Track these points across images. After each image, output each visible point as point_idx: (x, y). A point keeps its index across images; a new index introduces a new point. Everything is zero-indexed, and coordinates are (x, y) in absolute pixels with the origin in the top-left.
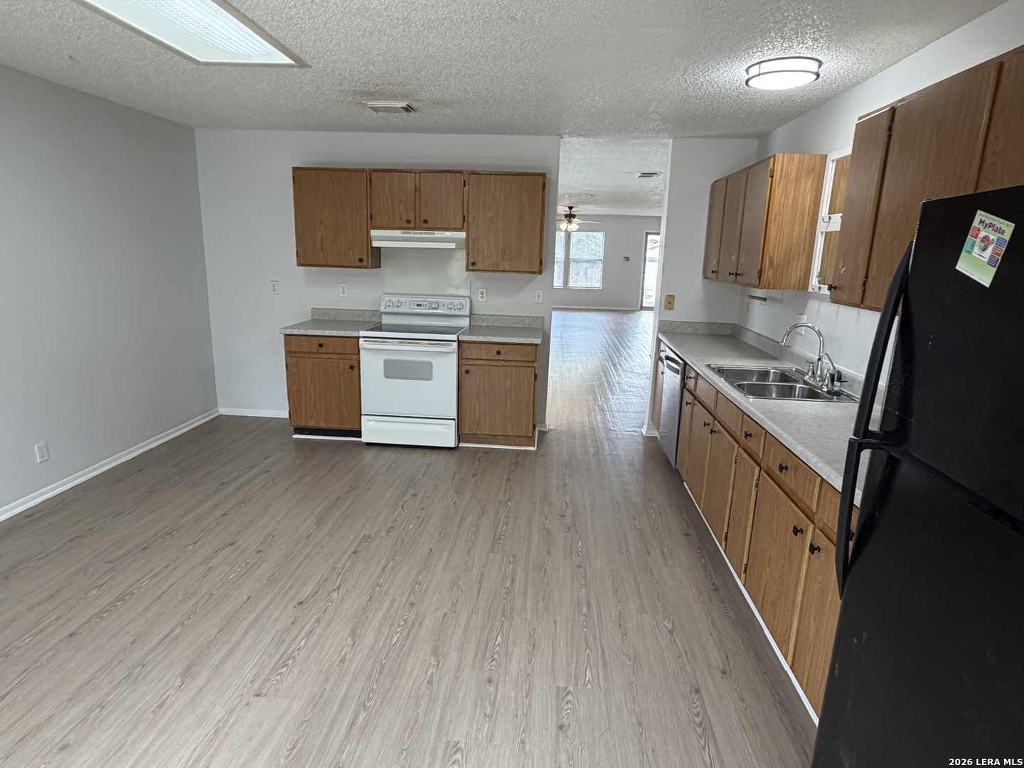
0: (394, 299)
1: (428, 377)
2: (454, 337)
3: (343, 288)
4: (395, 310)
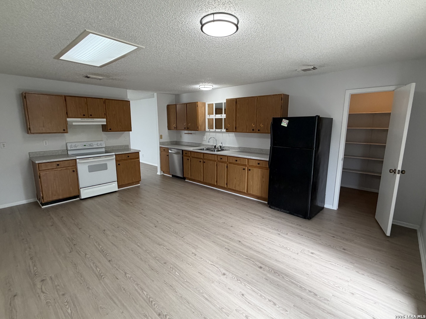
0: (74, 144)
1: (106, 168)
2: (114, 154)
4: (75, 148)
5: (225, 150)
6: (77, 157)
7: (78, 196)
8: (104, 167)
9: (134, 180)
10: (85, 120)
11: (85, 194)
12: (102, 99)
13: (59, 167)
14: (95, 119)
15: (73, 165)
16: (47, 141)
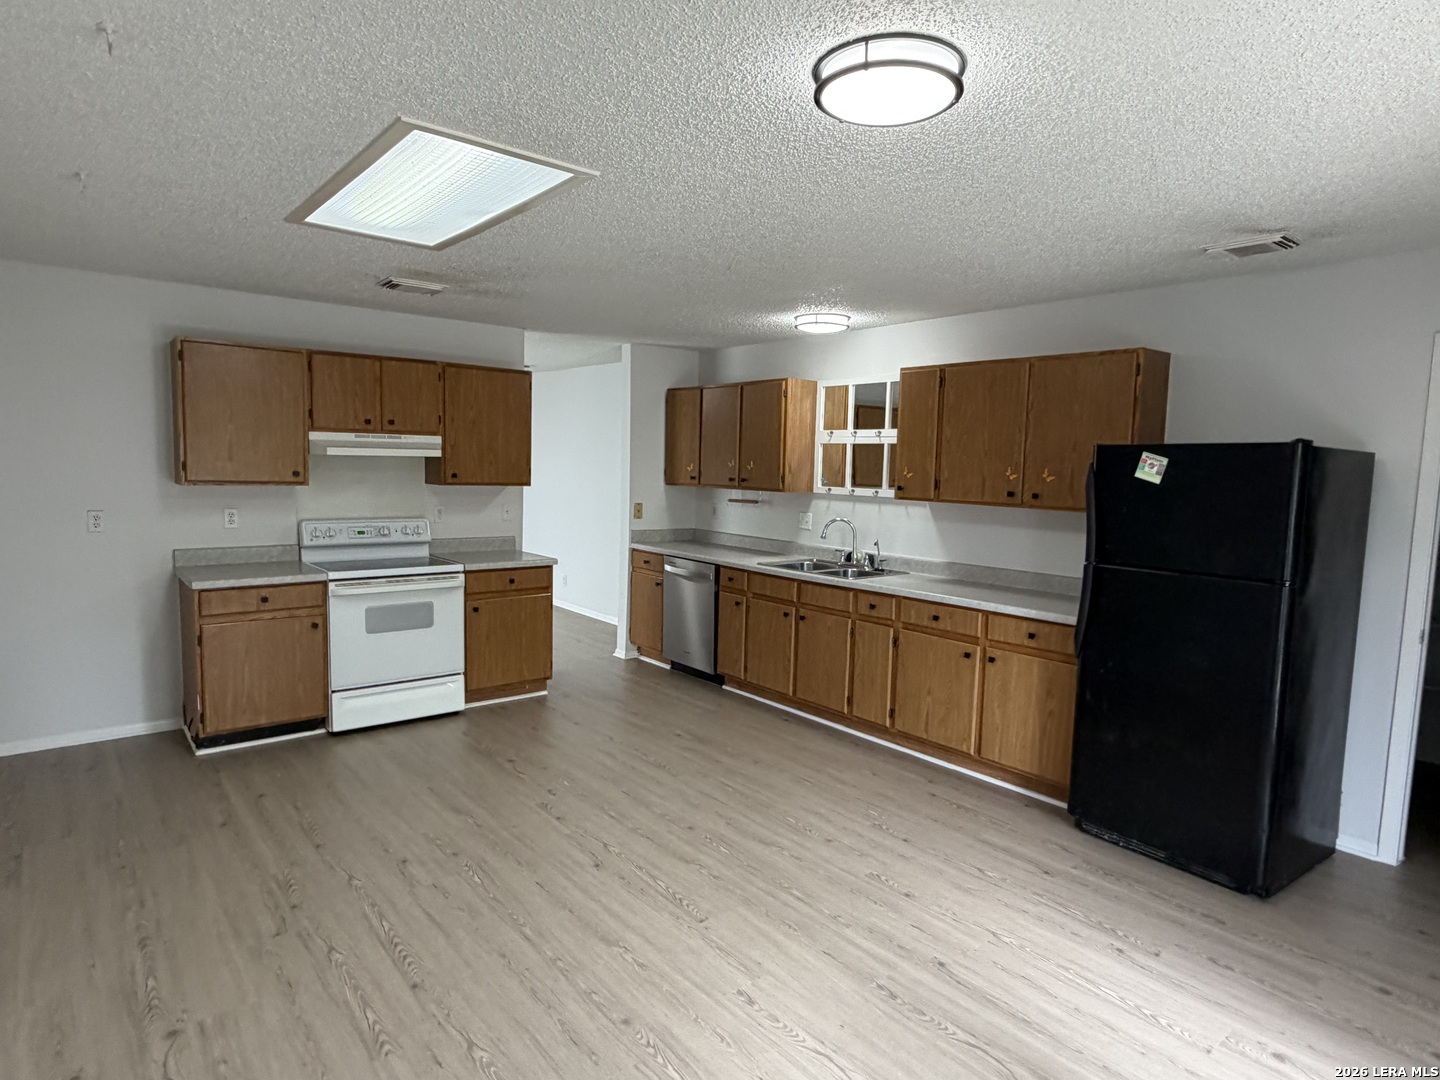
0: (323, 526)
1: (428, 622)
2: (460, 567)
3: (231, 515)
4: (327, 541)
5: (890, 571)
6: (333, 575)
7: (323, 721)
8: (420, 617)
9: (526, 673)
10: (370, 439)
11: (346, 714)
12: (434, 363)
13: (268, 606)
14: (403, 436)
15: (315, 603)
16: (234, 511)
